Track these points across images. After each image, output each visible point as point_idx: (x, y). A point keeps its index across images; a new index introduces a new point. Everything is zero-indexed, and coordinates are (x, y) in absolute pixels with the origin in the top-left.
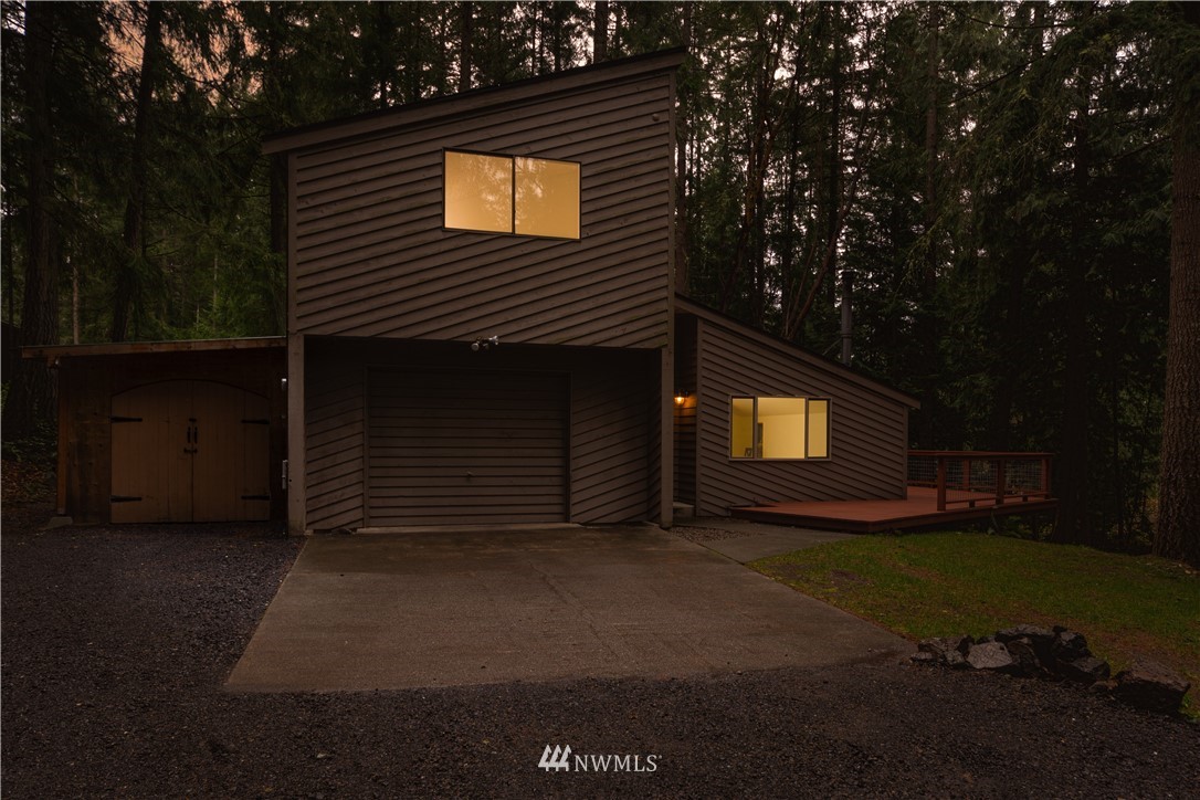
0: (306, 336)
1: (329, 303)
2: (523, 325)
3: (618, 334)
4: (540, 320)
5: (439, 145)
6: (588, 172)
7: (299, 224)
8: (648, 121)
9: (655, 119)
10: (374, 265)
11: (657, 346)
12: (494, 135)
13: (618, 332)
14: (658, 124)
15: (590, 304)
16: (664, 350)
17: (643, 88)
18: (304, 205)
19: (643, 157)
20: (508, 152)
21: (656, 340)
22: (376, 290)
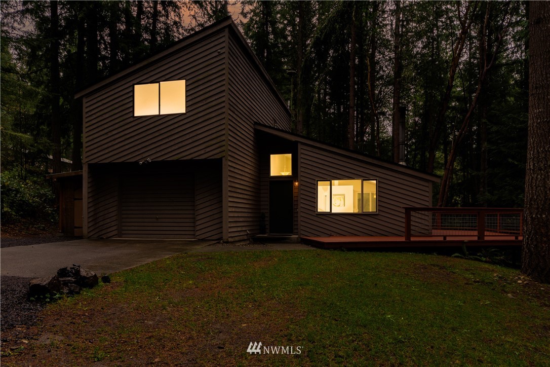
0: (88, 164)
1: (95, 151)
2: (163, 153)
3: (203, 153)
4: (169, 150)
5: (131, 84)
6: (189, 82)
7: (86, 123)
8: (216, 54)
9: (219, 53)
10: (110, 134)
11: (220, 157)
12: (151, 75)
13: (203, 152)
14: (220, 54)
15: (190, 141)
16: (223, 158)
17: (214, 39)
18: (88, 115)
19: (214, 71)
20: (157, 81)
21: (219, 154)
22: (110, 144)
